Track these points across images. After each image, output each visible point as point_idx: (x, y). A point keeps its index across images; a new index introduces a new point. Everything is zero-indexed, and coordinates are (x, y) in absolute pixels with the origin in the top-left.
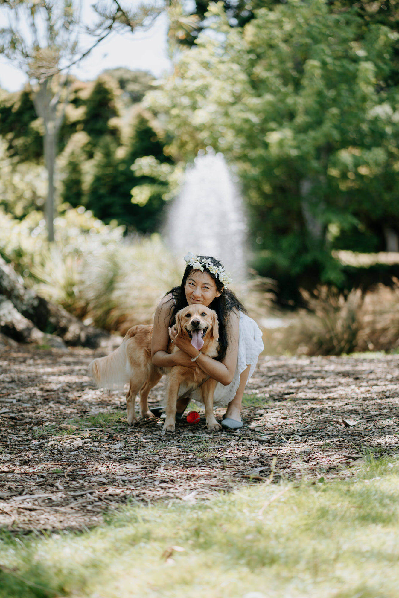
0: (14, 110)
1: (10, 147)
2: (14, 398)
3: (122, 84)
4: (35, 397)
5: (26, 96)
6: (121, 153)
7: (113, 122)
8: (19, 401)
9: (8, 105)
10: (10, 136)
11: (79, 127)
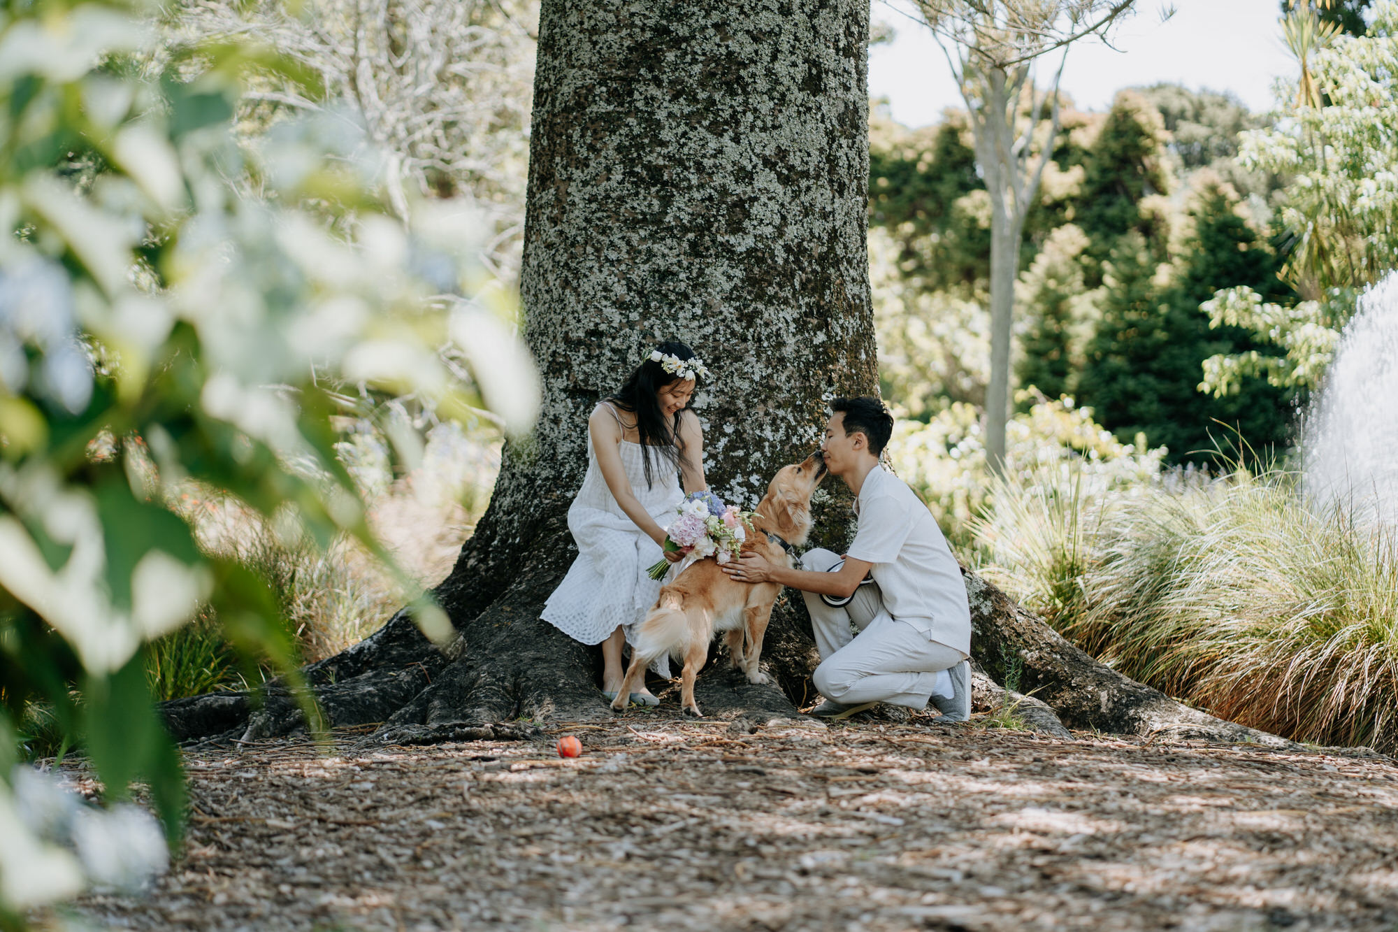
0: (922, 167)
1: (908, 254)
2: (955, 868)
3: (1171, 119)
4: (1012, 867)
5: (950, 135)
6: (1164, 277)
7: (1149, 203)
8: (969, 875)
9: (909, 155)
10: (908, 227)
11: (1070, 213)
